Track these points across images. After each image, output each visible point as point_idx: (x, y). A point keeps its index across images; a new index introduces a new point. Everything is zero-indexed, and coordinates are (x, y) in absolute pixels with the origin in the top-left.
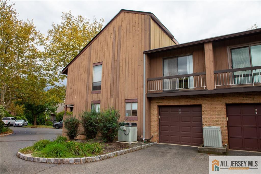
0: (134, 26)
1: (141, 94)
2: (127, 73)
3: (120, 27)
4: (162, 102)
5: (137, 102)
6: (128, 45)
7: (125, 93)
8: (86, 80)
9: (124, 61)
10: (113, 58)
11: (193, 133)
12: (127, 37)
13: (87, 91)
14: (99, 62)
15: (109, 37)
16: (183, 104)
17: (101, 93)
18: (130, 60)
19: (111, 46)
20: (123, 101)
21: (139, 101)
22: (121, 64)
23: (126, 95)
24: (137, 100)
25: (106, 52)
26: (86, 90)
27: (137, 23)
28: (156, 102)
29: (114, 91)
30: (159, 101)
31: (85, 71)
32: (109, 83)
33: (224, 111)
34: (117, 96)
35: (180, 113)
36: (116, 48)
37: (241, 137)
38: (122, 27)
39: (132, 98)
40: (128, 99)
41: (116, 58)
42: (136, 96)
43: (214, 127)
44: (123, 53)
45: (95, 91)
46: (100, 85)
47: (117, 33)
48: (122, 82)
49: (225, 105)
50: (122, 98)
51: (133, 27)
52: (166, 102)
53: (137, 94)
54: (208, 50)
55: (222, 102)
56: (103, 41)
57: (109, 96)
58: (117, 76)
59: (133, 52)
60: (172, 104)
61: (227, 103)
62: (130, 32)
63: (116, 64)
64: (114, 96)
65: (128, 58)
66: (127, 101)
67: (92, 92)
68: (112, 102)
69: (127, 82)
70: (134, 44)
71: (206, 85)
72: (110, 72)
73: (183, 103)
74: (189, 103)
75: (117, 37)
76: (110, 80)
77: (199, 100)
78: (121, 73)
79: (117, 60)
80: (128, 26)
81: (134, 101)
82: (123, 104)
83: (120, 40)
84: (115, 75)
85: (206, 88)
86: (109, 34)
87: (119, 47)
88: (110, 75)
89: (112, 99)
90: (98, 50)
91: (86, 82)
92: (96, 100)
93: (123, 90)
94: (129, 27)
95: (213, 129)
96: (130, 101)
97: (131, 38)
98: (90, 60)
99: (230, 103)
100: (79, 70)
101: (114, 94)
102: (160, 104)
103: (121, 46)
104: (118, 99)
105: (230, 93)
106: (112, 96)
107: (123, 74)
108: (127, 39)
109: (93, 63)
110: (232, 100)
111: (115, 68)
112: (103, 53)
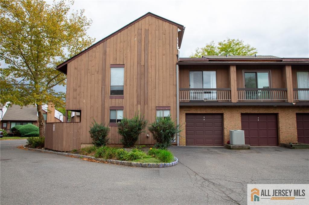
0: (165, 34)
1: (173, 102)
2: (157, 81)
3: (147, 31)
4: (189, 110)
5: (170, 110)
6: (157, 52)
7: (156, 100)
8: (100, 82)
9: (154, 69)
10: (139, 63)
11: (215, 136)
12: (156, 44)
13: (103, 95)
14: (119, 64)
15: (133, 38)
16: (209, 113)
17: (124, 98)
18: (161, 68)
19: (136, 49)
20: (154, 108)
21: (172, 108)
22: (150, 70)
23: (157, 102)
24: (169, 108)
25: (129, 55)
26: (101, 93)
27: (167, 32)
28: (184, 110)
29: (142, 97)
30: (187, 110)
31: (98, 71)
32: (135, 89)
33: (240, 118)
34: (146, 102)
35: (204, 120)
36: (143, 52)
37: (248, 137)
38: (149, 32)
39: (164, 106)
40: (160, 106)
41: (143, 64)
42: (168, 104)
43: (238, 130)
44: (152, 59)
45: (116, 96)
46: (122, 89)
47: (143, 36)
48: (152, 89)
49: (240, 114)
50: (152, 104)
51: (163, 35)
52: (194, 110)
53: (169, 102)
54: (233, 71)
55: (238, 112)
56: (124, 42)
57: (135, 103)
58: (145, 82)
59: (164, 61)
60: (199, 112)
61: (242, 112)
62: (159, 40)
63: (142, 69)
64: (142, 103)
65: (158, 66)
66: (158, 108)
67: (110, 96)
68: (139, 109)
69: (157, 90)
70: (165, 52)
71: (231, 99)
72: (135, 77)
73: (209, 111)
74: (214, 112)
75: (144, 41)
76: (136, 86)
77: (221, 109)
78: (150, 80)
79: (144, 66)
80: (157, 32)
81: (167, 109)
82: (154, 111)
83: (147, 45)
84: (142, 81)
85: (231, 101)
86: (132, 35)
87: (146, 52)
88: (135, 80)
89: (139, 106)
90: (118, 50)
91: (100, 84)
92: (118, 106)
93: (153, 97)
94: (158, 34)
95: (237, 132)
96: (161, 108)
97: (161, 45)
98: (105, 59)
99: (244, 112)
100: (88, 69)
101: (142, 100)
102: (188, 112)
103: (149, 52)
104: (147, 105)
105: (244, 106)
106: (139, 102)
107: (152, 80)
108: (156, 45)
109: (111, 64)
110: (245, 110)
111: (142, 74)
112: (124, 54)
